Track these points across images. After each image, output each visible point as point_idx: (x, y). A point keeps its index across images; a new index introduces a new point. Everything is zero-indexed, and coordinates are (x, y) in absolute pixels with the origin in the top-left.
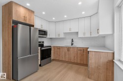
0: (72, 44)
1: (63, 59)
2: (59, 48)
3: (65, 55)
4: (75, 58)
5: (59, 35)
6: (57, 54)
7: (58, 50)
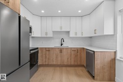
0: (62, 45)
1: (54, 63)
2: (48, 50)
3: (57, 58)
4: (69, 59)
5: (46, 34)
6: (46, 57)
7: (48, 52)
